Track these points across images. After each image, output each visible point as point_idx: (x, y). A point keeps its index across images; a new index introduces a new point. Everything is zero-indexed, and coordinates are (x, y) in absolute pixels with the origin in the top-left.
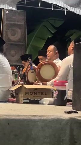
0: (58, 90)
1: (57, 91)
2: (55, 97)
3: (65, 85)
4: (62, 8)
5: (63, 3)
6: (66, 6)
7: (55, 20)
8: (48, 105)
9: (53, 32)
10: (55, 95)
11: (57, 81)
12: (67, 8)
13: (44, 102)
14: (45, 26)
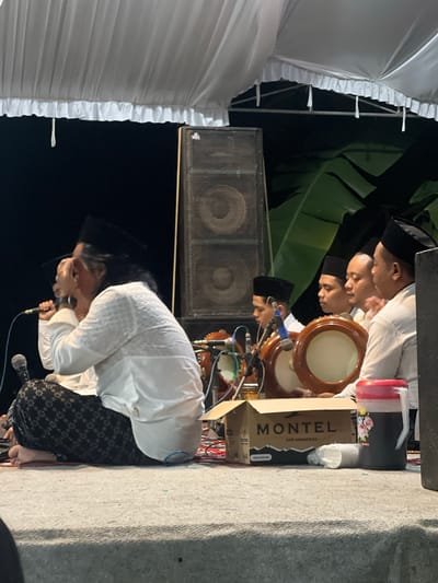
1: (367, 419)
2: (363, 439)
3: (398, 397)
4: (394, 108)
5: (392, 91)
6: (405, 102)
7: (368, 151)
8: (339, 468)
9: (363, 195)
10: (362, 433)
12: (407, 109)
13: (325, 459)
14: (332, 174)
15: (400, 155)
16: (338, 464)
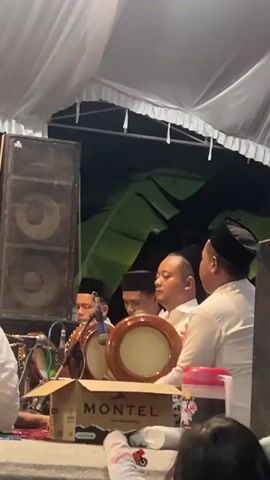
0: (197, 401)
1: (192, 403)
2: (186, 422)
3: (222, 384)
4: (202, 137)
5: (201, 122)
6: (213, 133)
7: (174, 176)
8: (162, 449)
9: (168, 217)
10: (185, 417)
11: (194, 370)
12: (214, 140)
13: (148, 441)
14: (140, 195)
15: (203, 183)
16: (161, 445)
